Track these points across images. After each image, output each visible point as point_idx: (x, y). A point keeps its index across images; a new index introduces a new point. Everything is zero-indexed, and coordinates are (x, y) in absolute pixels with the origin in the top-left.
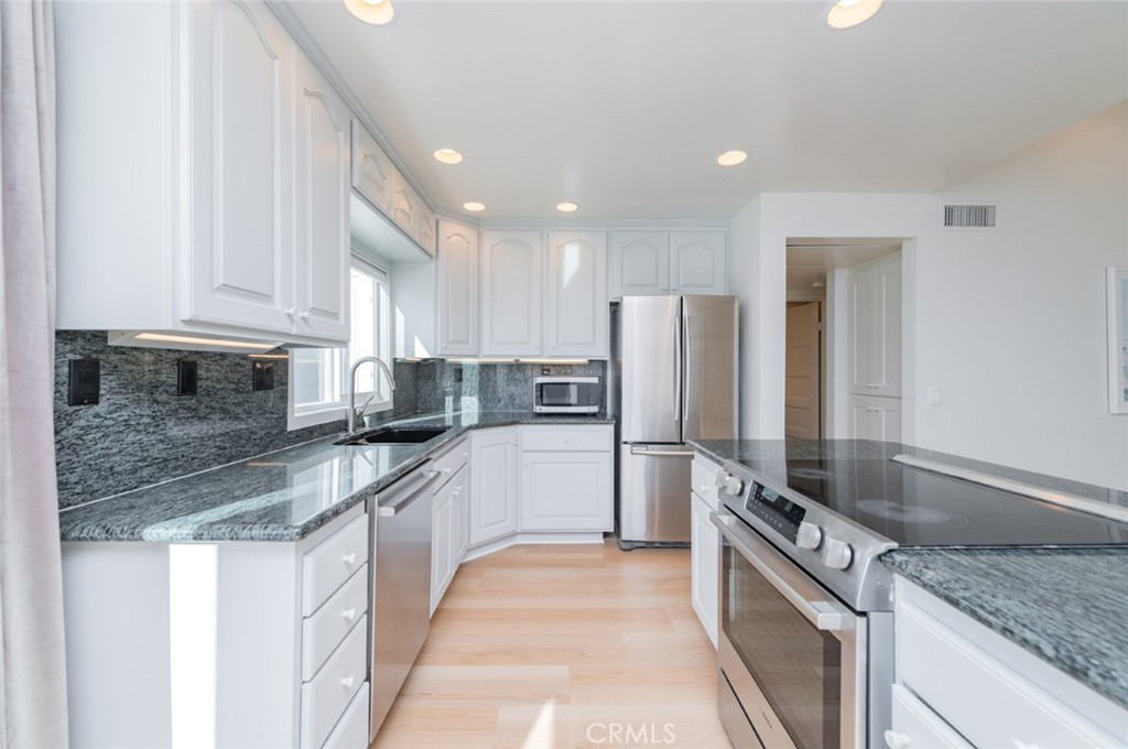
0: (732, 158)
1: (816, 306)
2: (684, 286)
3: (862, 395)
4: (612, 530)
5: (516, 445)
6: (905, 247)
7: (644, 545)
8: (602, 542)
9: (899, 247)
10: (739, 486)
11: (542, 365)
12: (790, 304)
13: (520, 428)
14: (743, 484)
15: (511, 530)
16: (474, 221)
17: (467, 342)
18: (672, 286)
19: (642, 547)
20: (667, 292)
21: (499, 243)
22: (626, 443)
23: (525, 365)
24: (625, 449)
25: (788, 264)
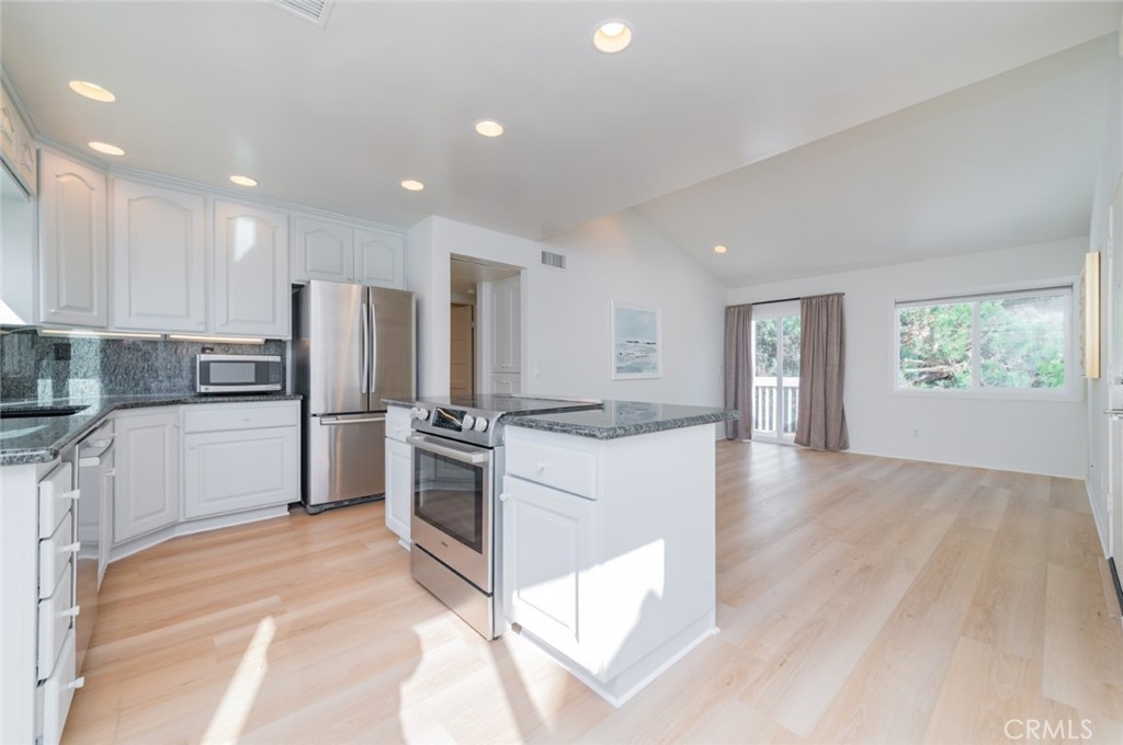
0: (412, 185)
1: (470, 308)
2: (368, 278)
3: (499, 372)
4: (299, 499)
5: (178, 427)
6: (522, 272)
7: (333, 506)
8: (288, 513)
9: (519, 273)
10: (427, 414)
11: (203, 343)
12: (453, 305)
13: (182, 408)
14: (429, 413)
15: (170, 520)
16: (102, 165)
17: (90, 309)
18: (356, 276)
19: (330, 509)
20: (351, 281)
21: (142, 198)
22: (315, 415)
23: (177, 343)
24: (314, 422)
25: (452, 273)
